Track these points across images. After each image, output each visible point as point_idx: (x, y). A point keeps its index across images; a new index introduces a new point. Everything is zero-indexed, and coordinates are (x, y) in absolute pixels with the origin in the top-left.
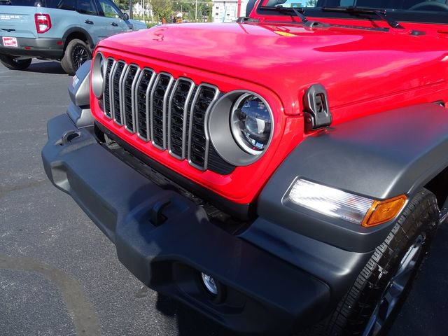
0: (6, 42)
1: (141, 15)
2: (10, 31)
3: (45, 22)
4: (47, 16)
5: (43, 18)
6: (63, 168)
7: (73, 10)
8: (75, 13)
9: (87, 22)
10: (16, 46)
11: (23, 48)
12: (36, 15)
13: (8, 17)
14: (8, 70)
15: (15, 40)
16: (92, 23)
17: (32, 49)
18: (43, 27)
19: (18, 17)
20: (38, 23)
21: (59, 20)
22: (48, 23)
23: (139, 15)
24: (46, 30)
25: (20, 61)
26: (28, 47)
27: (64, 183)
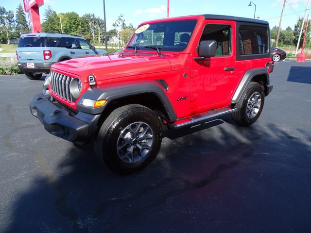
0: (29, 65)
1: (117, 43)
2: (31, 60)
3: (49, 55)
4: (50, 51)
5: (47, 52)
6: (35, 108)
7: (64, 47)
8: (64, 49)
9: (71, 53)
10: (33, 67)
11: (37, 68)
12: (44, 51)
13: (30, 53)
14: (29, 80)
15: (33, 64)
16: (74, 53)
17: (42, 68)
18: (47, 57)
19: (35, 53)
20: (45, 55)
21: (56, 53)
22: (50, 54)
23: (115, 44)
24: (49, 58)
25: (36, 75)
26: (39, 68)
27: (35, 114)
